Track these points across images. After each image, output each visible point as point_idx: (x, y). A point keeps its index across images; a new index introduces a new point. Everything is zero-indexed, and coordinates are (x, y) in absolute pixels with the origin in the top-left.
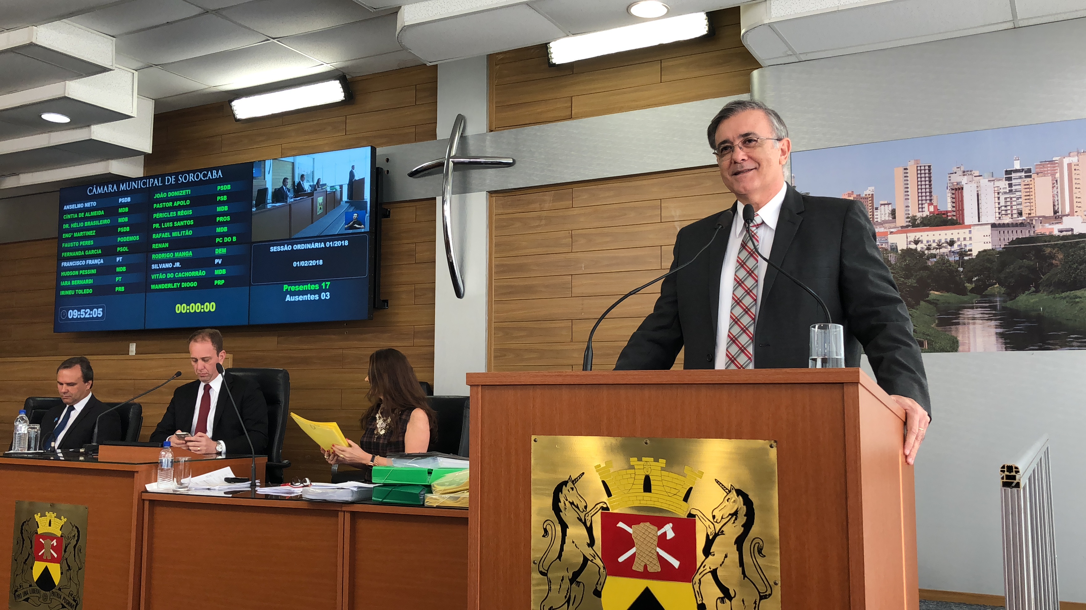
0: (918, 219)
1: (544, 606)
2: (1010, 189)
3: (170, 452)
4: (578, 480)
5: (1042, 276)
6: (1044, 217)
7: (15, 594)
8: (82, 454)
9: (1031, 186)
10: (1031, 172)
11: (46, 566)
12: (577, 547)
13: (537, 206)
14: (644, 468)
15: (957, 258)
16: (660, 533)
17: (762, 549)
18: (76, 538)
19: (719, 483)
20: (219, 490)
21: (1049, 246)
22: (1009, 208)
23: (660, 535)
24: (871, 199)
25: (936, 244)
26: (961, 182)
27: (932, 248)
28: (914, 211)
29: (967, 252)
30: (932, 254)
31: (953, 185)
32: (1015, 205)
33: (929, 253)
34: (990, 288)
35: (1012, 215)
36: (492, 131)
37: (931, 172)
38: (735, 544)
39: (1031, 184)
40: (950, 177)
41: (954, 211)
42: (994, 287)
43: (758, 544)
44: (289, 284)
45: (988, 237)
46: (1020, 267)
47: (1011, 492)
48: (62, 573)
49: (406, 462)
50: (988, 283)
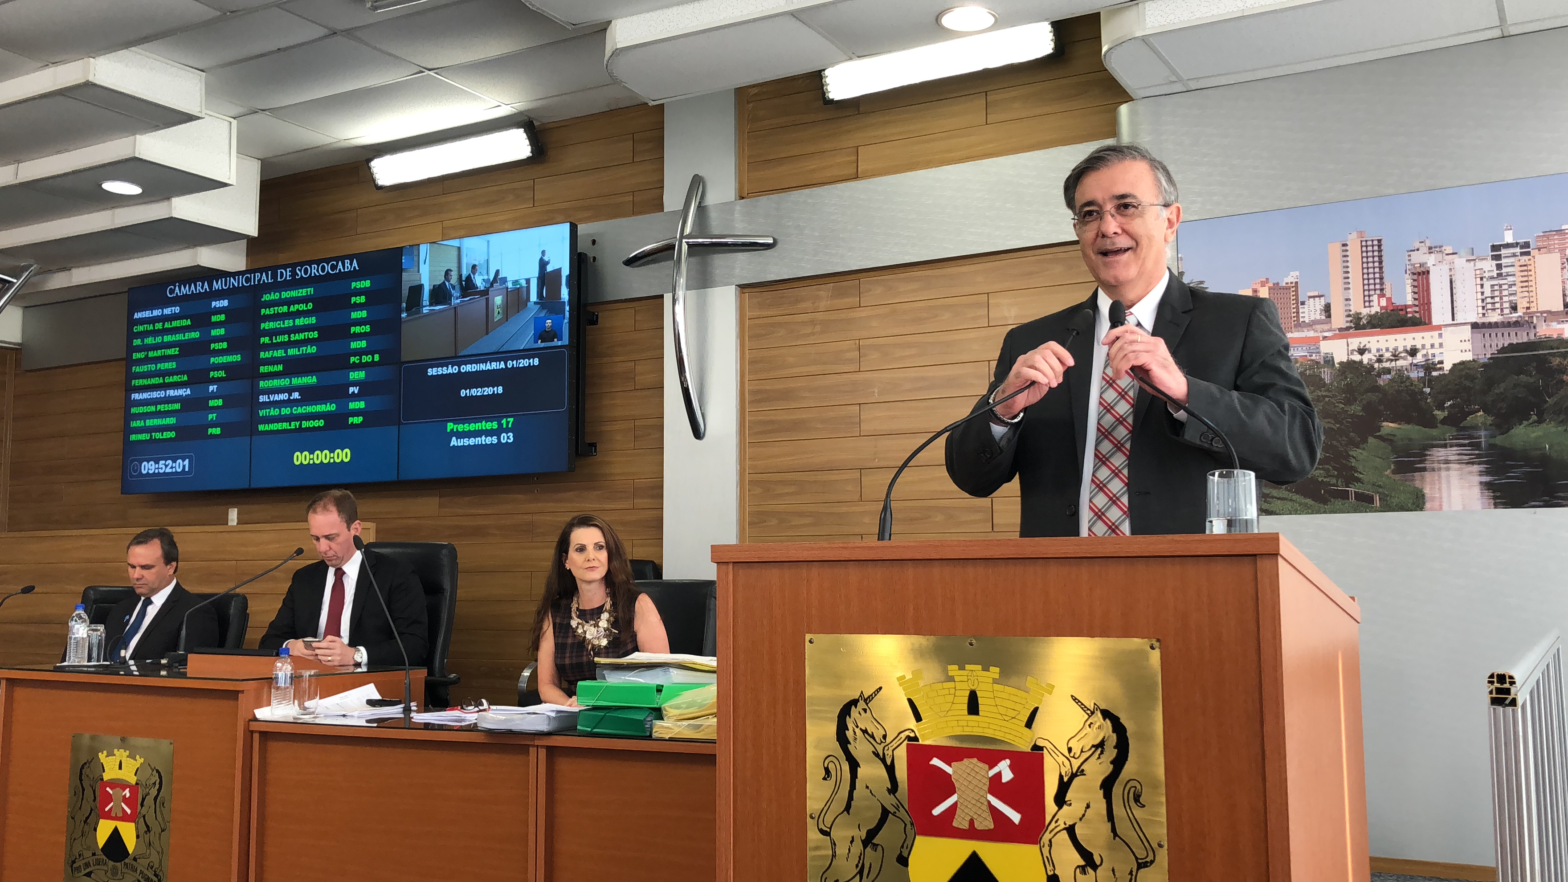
0: (1364, 317)
1: (826, 878)
2: (1498, 272)
3: (289, 663)
4: (873, 698)
5: (1548, 399)
6: (1549, 312)
7: (72, 866)
8: (164, 667)
9: (1529, 268)
10: (1529, 247)
11: (116, 829)
12: (872, 794)
13: (807, 305)
14: (968, 679)
15: (1422, 374)
16: (992, 773)
17: (1139, 796)
18: (157, 786)
19: (1077, 701)
20: (359, 717)
21: (1556, 354)
22: (1497, 299)
23: (993, 776)
24: (1294, 289)
25: (1391, 354)
26: (1426, 263)
27: (1385, 360)
28: (1357, 306)
29: (1436, 365)
30: (1384, 368)
31: (1414, 267)
32: (1507, 296)
33: (1381, 366)
34: (1471, 416)
35: (1502, 310)
36: (743, 198)
37: (1382, 248)
38: (1100, 789)
39: (1530, 265)
40: (1410, 256)
41: (1417, 306)
42: (1477, 416)
43: (1134, 789)
44: (456, 422)
45: (1467, 343)
46: (1515, 386)
47: (1504, 712)
48: (138, 837)
49: (625, 676)
50: (1467, 410)
